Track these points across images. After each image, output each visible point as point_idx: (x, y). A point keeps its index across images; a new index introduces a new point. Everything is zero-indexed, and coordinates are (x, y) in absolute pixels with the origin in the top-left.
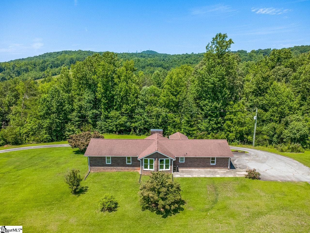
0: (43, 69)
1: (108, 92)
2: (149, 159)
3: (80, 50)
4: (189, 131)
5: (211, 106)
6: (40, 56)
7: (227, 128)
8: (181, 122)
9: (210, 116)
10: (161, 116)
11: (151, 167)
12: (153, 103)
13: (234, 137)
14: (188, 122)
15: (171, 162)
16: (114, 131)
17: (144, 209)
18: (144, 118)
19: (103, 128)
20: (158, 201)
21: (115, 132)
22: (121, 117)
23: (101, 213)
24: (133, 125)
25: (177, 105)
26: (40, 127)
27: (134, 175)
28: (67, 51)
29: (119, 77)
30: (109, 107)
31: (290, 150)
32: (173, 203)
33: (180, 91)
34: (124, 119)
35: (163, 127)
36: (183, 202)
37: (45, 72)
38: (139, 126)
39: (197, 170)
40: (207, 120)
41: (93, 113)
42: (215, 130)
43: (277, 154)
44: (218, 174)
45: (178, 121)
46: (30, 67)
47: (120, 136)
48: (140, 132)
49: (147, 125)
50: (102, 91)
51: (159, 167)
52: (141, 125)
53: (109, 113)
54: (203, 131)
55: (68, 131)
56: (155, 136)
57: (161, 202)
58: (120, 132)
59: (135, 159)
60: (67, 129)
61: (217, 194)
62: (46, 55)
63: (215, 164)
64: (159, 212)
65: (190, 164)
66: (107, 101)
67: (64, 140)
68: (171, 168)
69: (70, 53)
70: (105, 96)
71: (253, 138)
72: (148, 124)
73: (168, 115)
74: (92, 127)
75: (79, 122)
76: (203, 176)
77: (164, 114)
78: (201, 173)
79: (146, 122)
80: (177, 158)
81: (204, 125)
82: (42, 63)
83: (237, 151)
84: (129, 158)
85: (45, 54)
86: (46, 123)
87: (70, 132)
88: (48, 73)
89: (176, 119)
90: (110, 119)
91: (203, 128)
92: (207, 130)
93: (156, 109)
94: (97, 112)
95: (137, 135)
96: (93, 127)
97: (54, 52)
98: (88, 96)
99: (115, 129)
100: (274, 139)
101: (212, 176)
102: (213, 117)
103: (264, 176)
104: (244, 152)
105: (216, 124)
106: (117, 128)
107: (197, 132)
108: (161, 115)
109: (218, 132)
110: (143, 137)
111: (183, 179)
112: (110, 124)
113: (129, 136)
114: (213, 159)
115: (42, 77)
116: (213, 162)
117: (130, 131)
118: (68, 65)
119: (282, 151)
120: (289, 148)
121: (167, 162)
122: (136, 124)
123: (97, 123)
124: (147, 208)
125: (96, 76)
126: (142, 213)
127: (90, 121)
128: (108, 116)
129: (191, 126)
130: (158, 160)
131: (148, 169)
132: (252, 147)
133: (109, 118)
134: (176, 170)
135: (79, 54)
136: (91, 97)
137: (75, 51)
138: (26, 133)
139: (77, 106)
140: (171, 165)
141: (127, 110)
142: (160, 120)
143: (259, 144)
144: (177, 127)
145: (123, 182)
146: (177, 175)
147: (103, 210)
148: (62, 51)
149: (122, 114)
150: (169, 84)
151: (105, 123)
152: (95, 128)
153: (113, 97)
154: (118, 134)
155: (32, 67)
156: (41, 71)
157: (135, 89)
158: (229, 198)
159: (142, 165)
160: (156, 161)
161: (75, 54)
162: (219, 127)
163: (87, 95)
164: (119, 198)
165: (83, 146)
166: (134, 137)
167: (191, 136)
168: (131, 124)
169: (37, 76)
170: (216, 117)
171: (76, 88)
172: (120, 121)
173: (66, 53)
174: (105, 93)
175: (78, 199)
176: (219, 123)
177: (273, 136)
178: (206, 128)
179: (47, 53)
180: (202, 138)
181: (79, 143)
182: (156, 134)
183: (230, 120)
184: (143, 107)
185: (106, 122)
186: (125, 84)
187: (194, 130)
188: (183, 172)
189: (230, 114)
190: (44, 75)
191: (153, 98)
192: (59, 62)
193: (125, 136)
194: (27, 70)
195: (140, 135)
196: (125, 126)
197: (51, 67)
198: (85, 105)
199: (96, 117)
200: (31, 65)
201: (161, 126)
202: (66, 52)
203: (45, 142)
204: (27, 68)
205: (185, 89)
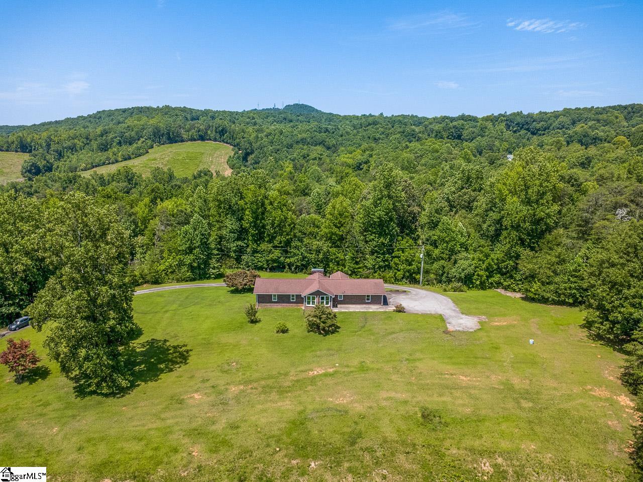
0: (104, 148)
1: (258, 222)
2: (311, 296)
3: (167, 105)
4: (354, 268)
5: (378, 242)
6: (91, 117)
7: (394, 266)
8: (345, 259)
9: (376, 252)
10: (322, 252)
11: (313, 303)
12: (313, 235)
13: (402, 276)
14: (353, 259)
15: (331, 299)
16: (264, 268)
17: (309, 332)
18: (302, 253)
19: (250, 264)
20: (320, 324)
21: (266, 269)
22: (273, 250)
23: (276, 334)
24: (288, 260)
25: (342, 239)
26: (181, 264)
27: (299, 310)
28: (142, 108)
29: (271, 203)
30: (259, 238)
31: (453, 290)
32: (331, 326)
33: (344, 223)
34: (277, 253)
35: (324, 264)
36: (339, 328)
37: (110, 153)
38: (296, 263)
39: (354, 306)
40: (374, 257)
41: (237, 246)
42: (382, 268)
43: (438, 293)
44: (372, 309)
45: (342, 257)
46: (79, 143)
47: (272, 274)
48: (295, 269)
49: (305, 261)
50: (251, 220)
51: (320, 303)
52: (298, 261)
53: (259, 246)
54: (369, 269)
55: (212, 268)
56: (316, 276)
57: (322, 325)
58: (272, 269)
59: (299, 297)
60: (212, 266)
61: (366, 323)
62: (103, 116)
63: (370, 301)
64: (320, 333)
65: (348, 300)
66: (257, 232)
67: (207, 279)
68: (331, 304)
69: (148, 111)
70: (254, 226)
71: (420, 277)
72: (306, 259)
73: (330, 250)
74: (235, 262)
75: (218, 257)
76: (359, 311)
77: (325, 249)
78: (357, 308)
79: (304, 257)
80: (336, 296)
81: (370, 261)
82: (102, 135)
83: (398, 291)
84: (293, 296)
85: (99, 112)
86: (188, 259)
87: (214, 269)
88: (115, 155)
89: (339, 255)
90: (260, 253)
91: (369, 266)
92: (374, 268)
93: (316, 244)
94: (243, 244)
95: (292, 272)
96: (237, 263)
97: (117, 109)
98: (232, 225)
99: (265, 266)
100: (444, 278)
101: (366, 311)
102: (380, 254)
103: (410, 310)
104: (405, 291)
105: (384, 261)
106: (268, 265)
107: (364, 270)
108: (322, 250)
109: (385, 270)
110: (300, 275)
111: (341, 313)
112: (260, 260)
113: (283, 274)
114: (368, 296)
115: (105, 163)
116: (368, 299)
117: (284, 267)
118: (150, 138)
119: (445, 290)
120: (452, 288)
121: (327, 298)
122: (292, 260)
123: (243, 257)
124: (311, 331)
125: (242, 201)
126: (308, 334)
127: (233, 254)
128: (257, 249)
129: (357, 263)
130: (319, 297)
131: (311, 305)
132: (418, 286)
133: (257, 252)
134: (335, 306)
135: (166, 114)
136: (236, 225)
137: (158, 107)
138: (164, 270)
139: (217, 235)
140: (331, 302)
141: (280, 243)
142: (321, 256)
143: (428, 283)
144: (340, 264)
145: (289, 315)
146: (335, 310)
147: (278, 332)
148: (132, 108)
149: (275, 247)
150: (331, 214)
151: (253, 257)
152: (239, 263)
153: (264, 227)
154: (270, 272)
155: (83, 142)
156: (102, 151)
157: (292, 219)
158: (375, 325)
159: (305, 302)
160: (318, 298)
161: (158, 114)
162: (386, 265)
163: (230, 223)
164: (289, 325)
165: (241, 285)
166: (290, 275)
167: (356, 275)
168: (285, 260)
169: (96, 161)
170: (383, 254)
171: (215, 213)
172: (273, 256)
173: (141, 112)
174: (255, 222)
175: (256, 326)
176: (387, 260)
177: (442, 275)
178: (373, 265)
179: (104, 111)
180: (368, 277)
181: (236, 282)
182: (317, 273)
183: (399, 257)
184: (301, 241)
185: (255, 257)
186: (280, 212)
187: (360, 268)
188: (341, 307)
189: (398, 250)
190: (108, 159)
191: (312, 229)
192: (133, 134)
193: (278, 274)
194: (73, 149)
195: (296, 273)
196: (279, 262)
197: (120, 144)
198: (227, 235)
199: (240, 251)
200: (80, 138)
201: (322, 262)
202: (141, 110)
203: (187, 281)
204: (75, 145)
205: (349, 220)
